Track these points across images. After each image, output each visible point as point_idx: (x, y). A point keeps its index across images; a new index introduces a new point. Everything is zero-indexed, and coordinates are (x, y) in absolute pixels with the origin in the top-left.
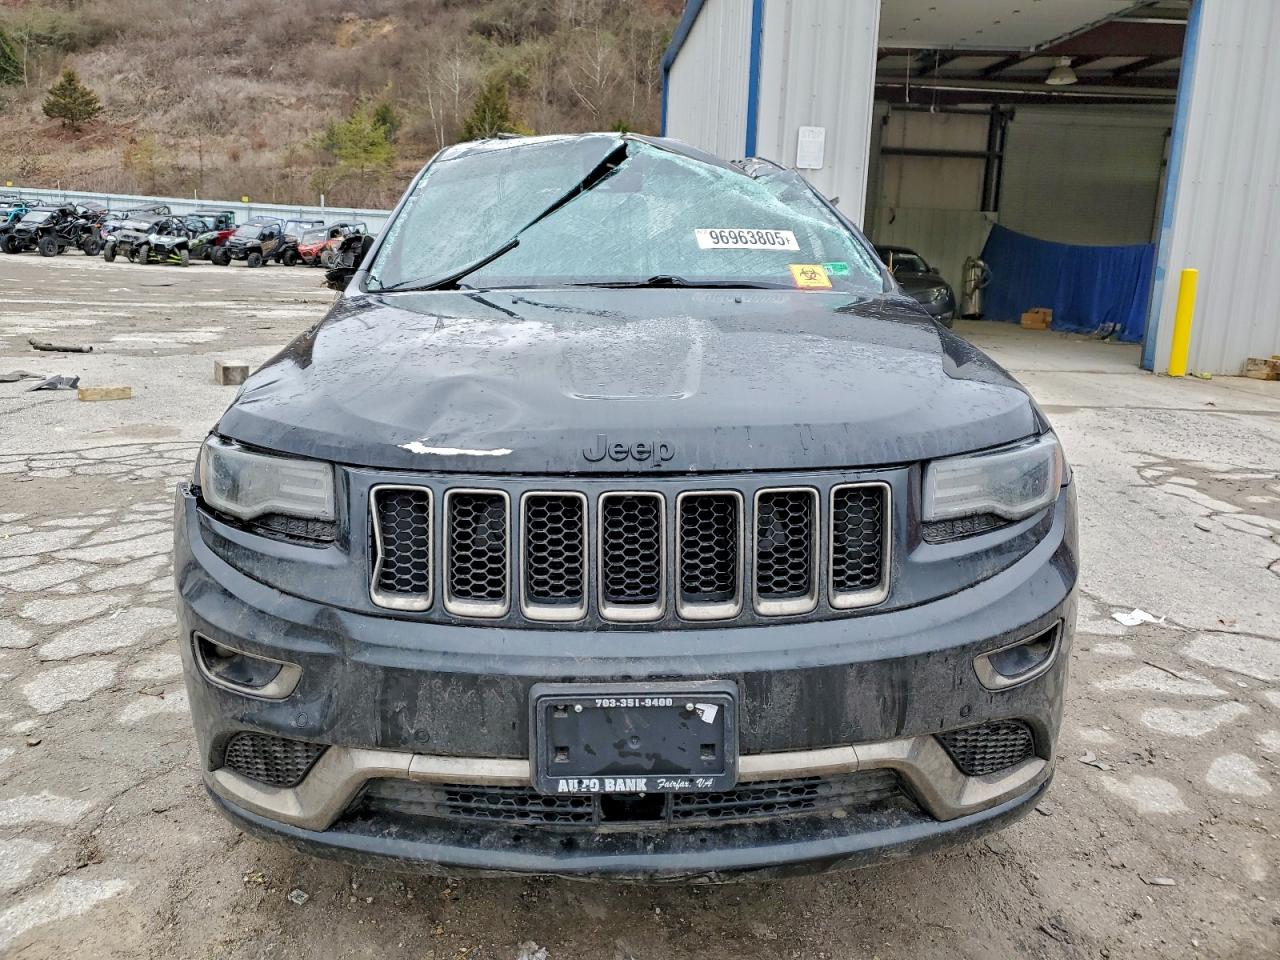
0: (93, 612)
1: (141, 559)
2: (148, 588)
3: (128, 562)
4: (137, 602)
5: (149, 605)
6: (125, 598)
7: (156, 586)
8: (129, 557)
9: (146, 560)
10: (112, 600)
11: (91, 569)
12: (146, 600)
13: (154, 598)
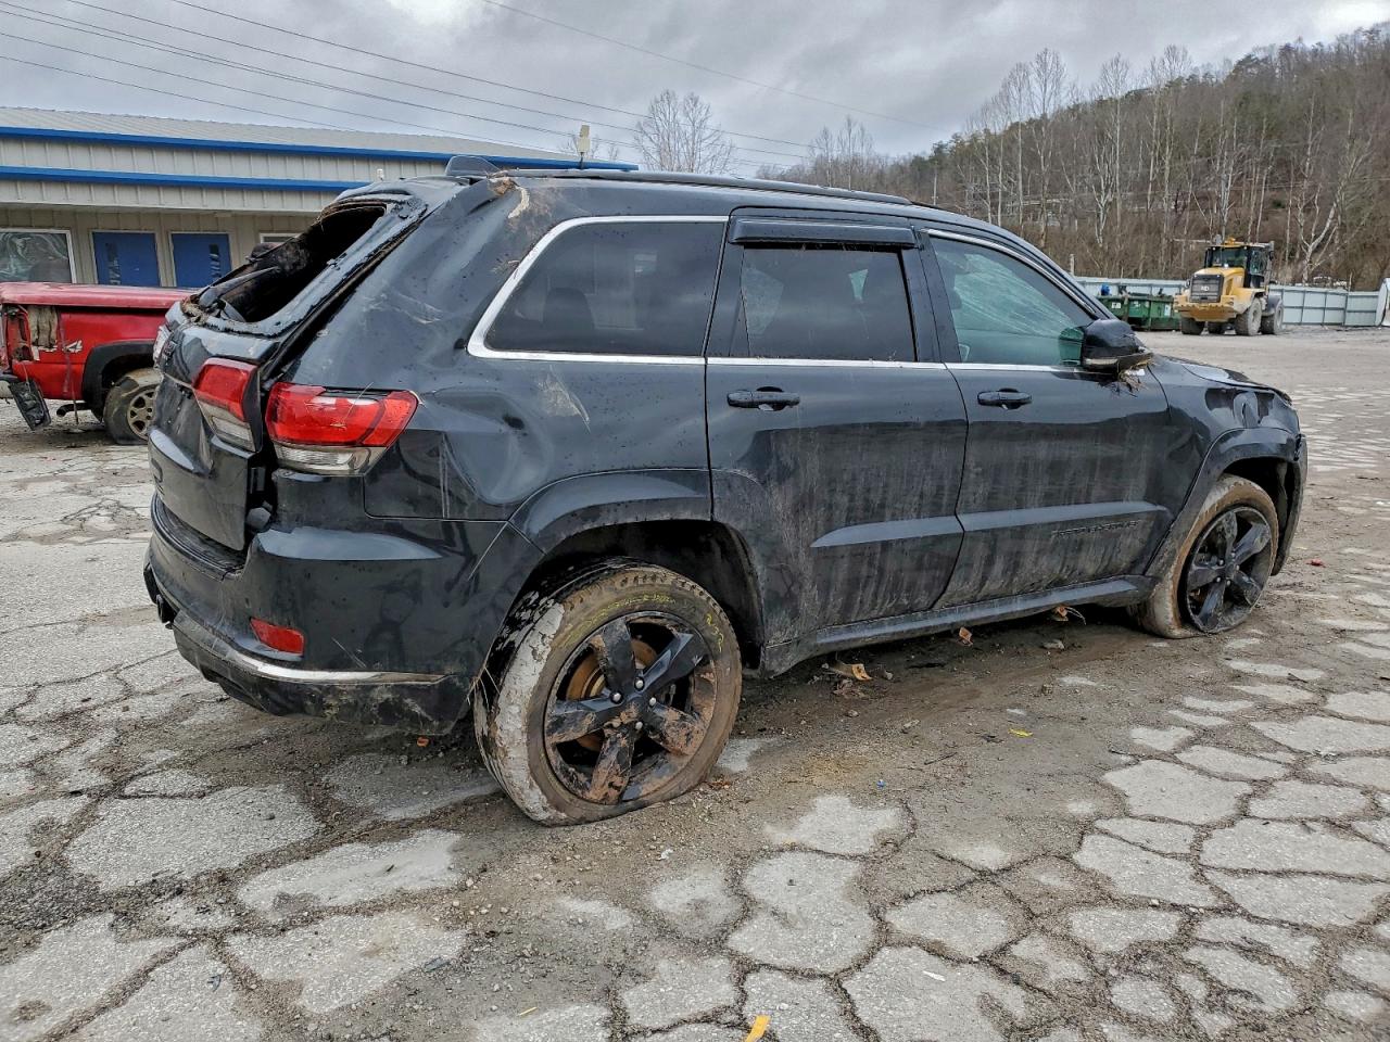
0: (1354, 762)
1: (1288, 820)
2: (1287, 771)
3: (1311, 820)
4: (1303, 757)
5: (1291, 750)
6: (1317, 767)
7: (1277, 772)
8: (1309, 830)
9: (1283, 815)
10: (1334, 770)
11: (1363, 826)
12: (1292, 757)
13: (1281, 755)
